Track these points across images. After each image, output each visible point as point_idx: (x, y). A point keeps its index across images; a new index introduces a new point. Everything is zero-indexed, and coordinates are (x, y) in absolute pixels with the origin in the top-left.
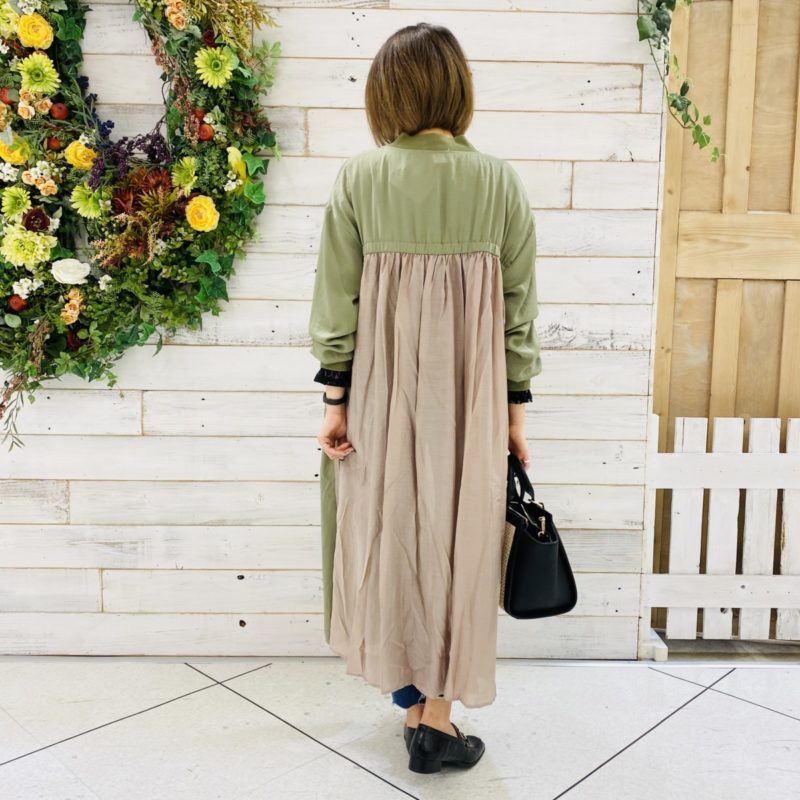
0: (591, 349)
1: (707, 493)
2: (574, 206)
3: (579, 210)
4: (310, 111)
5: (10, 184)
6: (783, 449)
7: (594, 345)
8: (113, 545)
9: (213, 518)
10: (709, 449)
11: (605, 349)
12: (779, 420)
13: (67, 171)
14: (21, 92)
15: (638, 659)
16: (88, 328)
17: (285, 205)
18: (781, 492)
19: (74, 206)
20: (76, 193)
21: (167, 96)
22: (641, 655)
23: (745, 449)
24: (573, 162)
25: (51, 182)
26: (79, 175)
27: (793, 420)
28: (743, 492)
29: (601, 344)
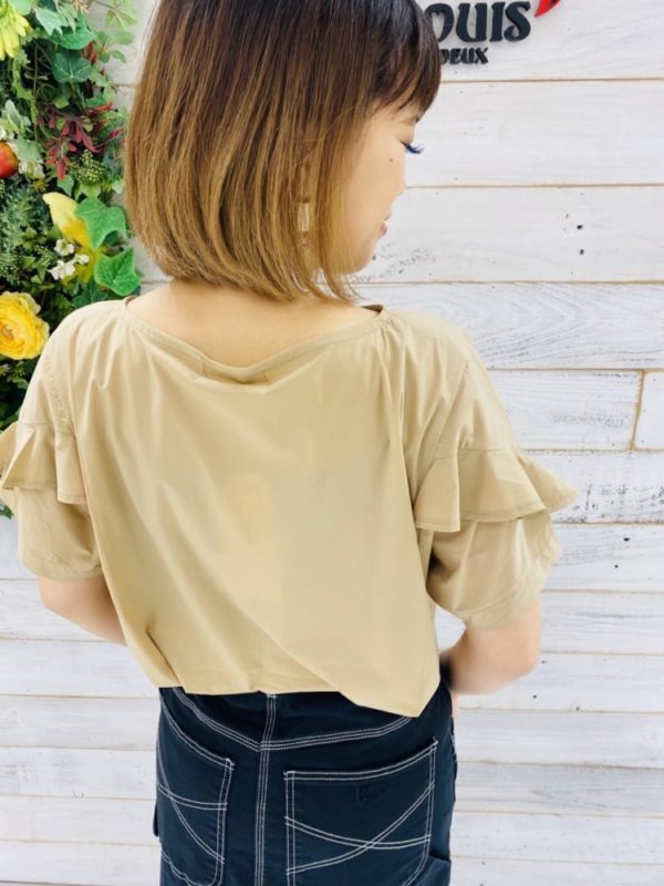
9: (117, 741)
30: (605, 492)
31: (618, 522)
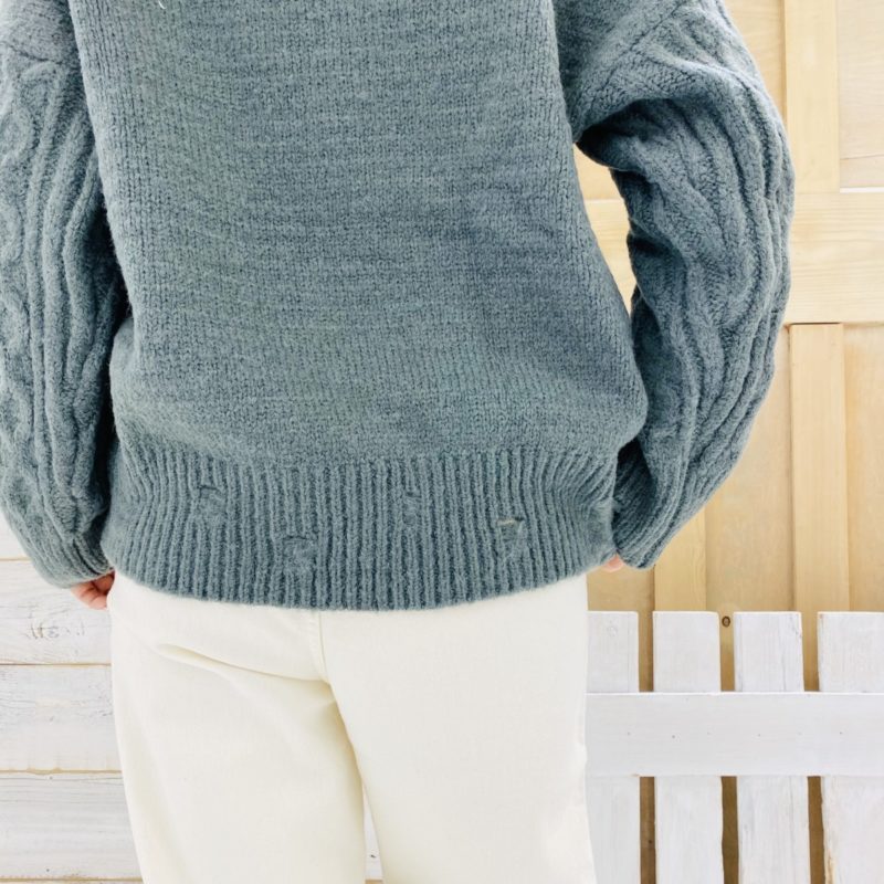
1: (648, 785)
6: (812, 683)
10: (647, 684)
12: (797, 616)
18: (815, 784)
23: (728, 683)
27: (827, 614)
28: (729, 786)
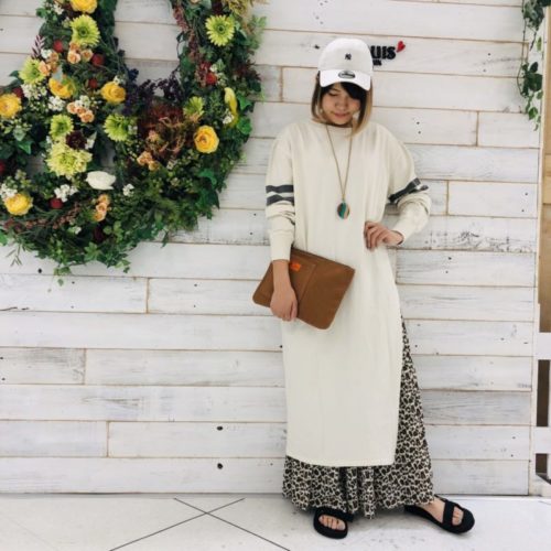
0: (492, 250)
2: (480, 144)
3: (482, 147)
4: (285, 69)
5: (57, 113)
7: (494, 248)
8: (118, 401)
9: (200, 380)
11: (502, 251)
13: (103, 104)
14: (70, 44)
15: (529, 495)
16: (112, 225)
17: (264, 138)
19: (106, 131)
20: (108, 121)
21: (181, 52)
22: (531, 491)
24: (478, 112)
25: (90, 112)
26: (112, 107)
29: (501, 247)
30: (438, 235)
31: (445, 250)
